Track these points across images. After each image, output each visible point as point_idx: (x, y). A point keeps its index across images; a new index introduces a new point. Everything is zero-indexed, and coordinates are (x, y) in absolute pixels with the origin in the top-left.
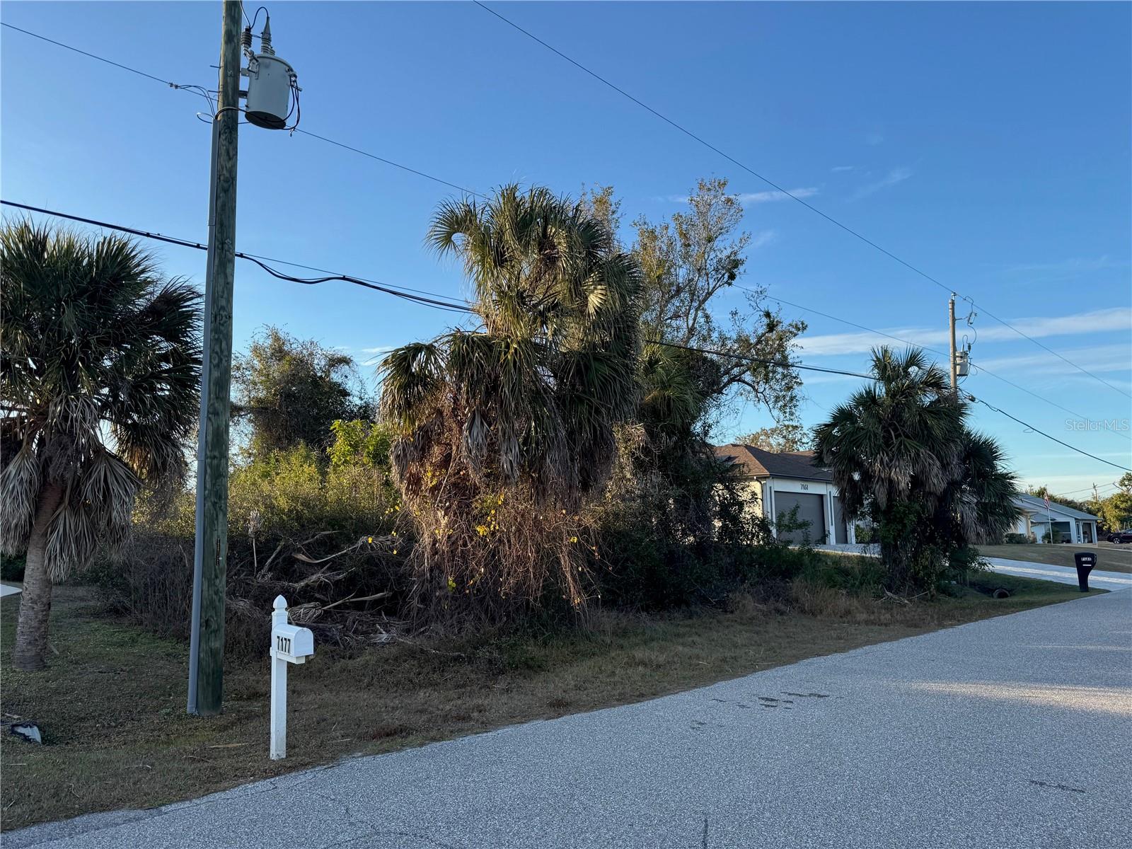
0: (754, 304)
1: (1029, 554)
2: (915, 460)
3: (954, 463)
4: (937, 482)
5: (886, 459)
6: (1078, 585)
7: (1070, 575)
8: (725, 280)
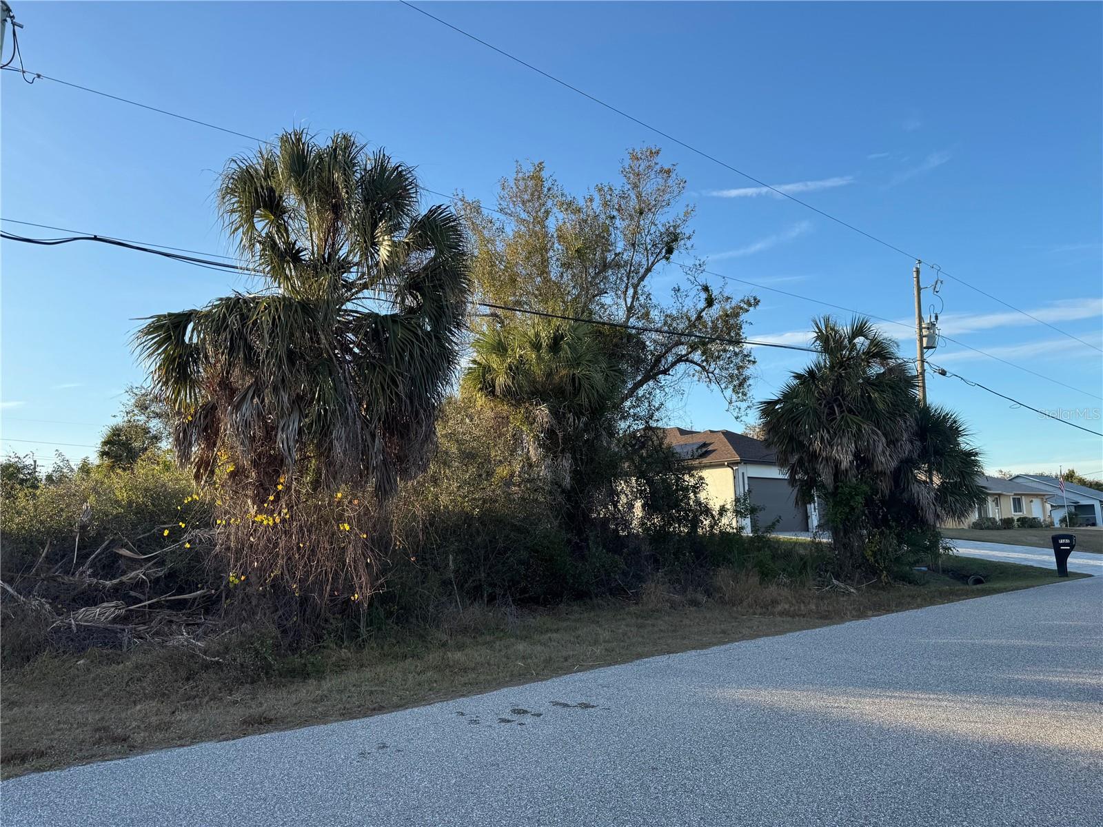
0: (692, 279)
1: (1029, 538)
2: (858, 436)
3: (904, 439)
4: (885, 460)
5: (826, 436)
6: (1056, 568)
7: (1047, 558)
8: (663, 254)
